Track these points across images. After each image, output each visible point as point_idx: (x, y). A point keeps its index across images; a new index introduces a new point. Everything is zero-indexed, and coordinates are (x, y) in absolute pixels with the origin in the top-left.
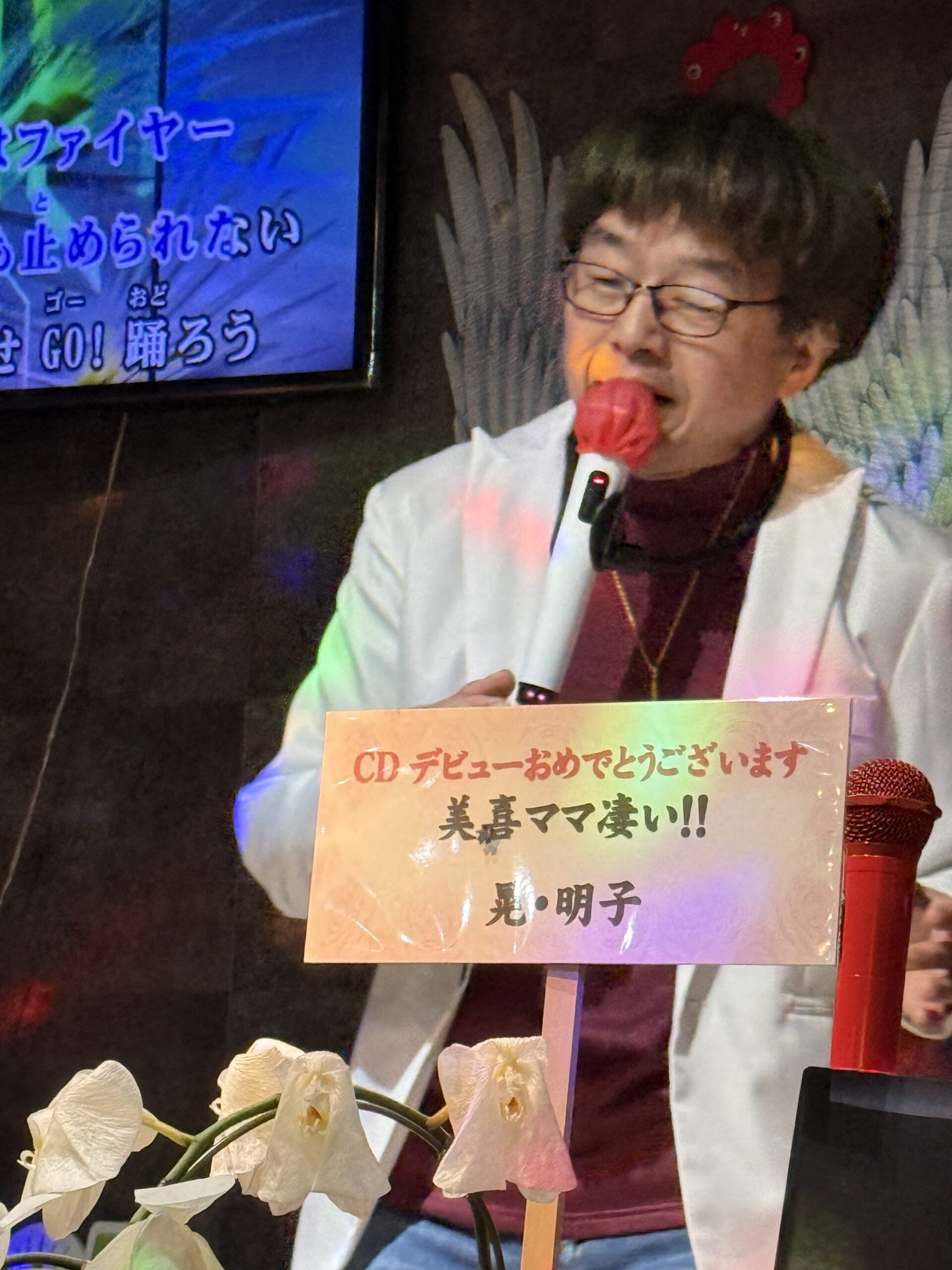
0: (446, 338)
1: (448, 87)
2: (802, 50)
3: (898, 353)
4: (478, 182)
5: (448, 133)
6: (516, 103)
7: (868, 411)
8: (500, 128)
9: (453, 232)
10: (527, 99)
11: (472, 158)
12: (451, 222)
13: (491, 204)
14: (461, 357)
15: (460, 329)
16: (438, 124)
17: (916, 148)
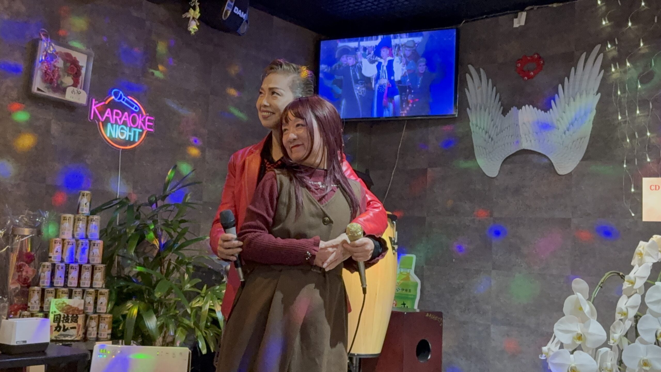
0: (468, 109)
1: (468, 67)
2: (542, 62)
3: (564, 112)
4: (474, 83)
5: (468, 75)
6: (481, 70)
7: (558, 122)
8: (478, 74)
9: (469, 91)
10: (484, 69)
11: (473, 79)
12: (468, 89)
13: (477, 87)
14: (471, 112)
15: (471, 107)
16: (465, 74)
17: (566, 79)
